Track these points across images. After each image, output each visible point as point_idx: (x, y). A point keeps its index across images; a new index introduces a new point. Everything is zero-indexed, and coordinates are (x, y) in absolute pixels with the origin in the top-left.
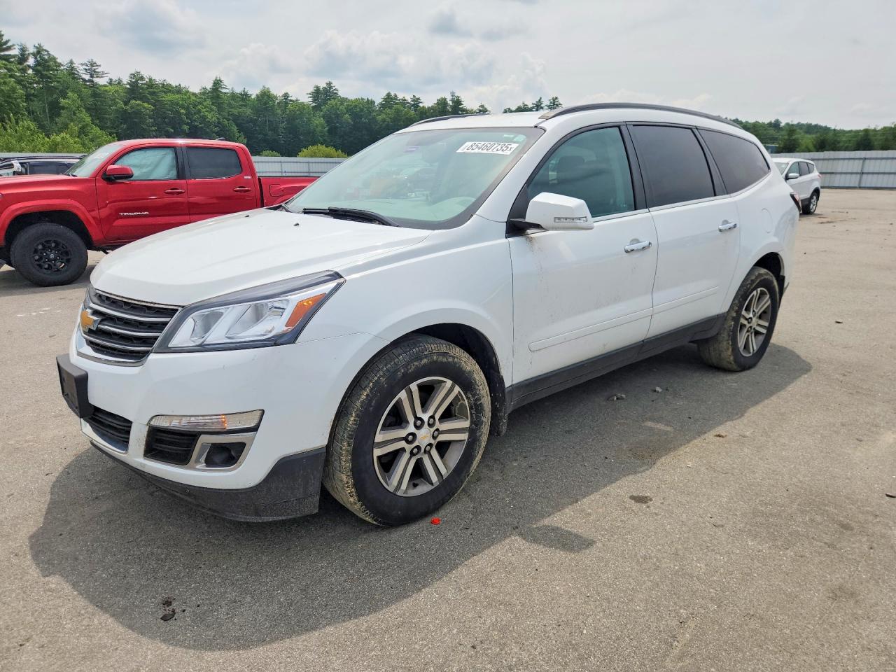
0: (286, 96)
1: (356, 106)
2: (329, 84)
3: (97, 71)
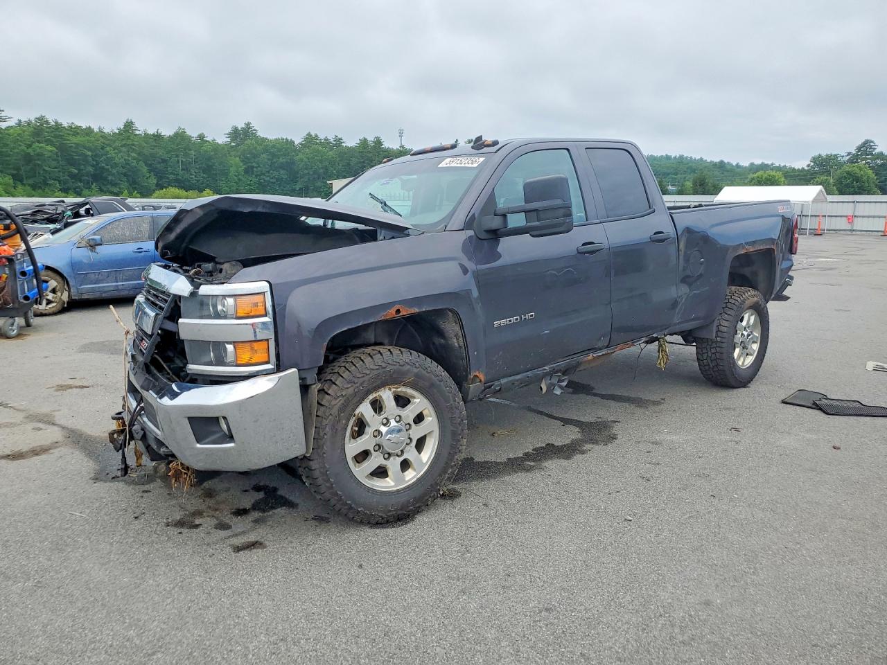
0: (201, 137)
1: (275, 146)
2: (248, 125)
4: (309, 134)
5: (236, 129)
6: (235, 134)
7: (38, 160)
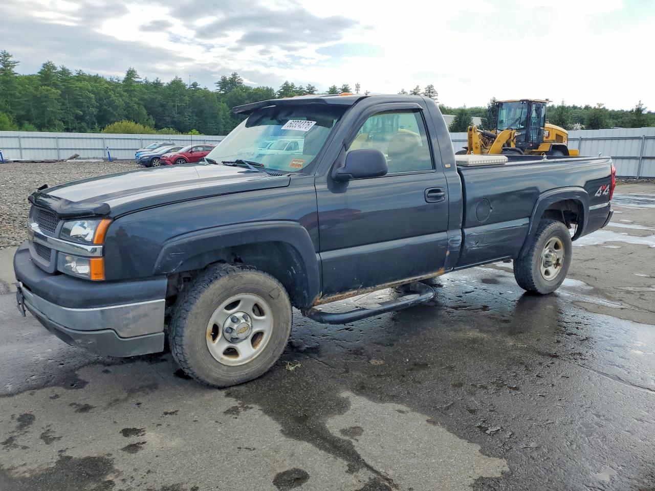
0: (195, 85)
1: (256, 93)
2: (235, 75)
3: (8, 60)
4: (286, 83)
5: (224, 80)
6: (224, 83)
7: (46, 101)
